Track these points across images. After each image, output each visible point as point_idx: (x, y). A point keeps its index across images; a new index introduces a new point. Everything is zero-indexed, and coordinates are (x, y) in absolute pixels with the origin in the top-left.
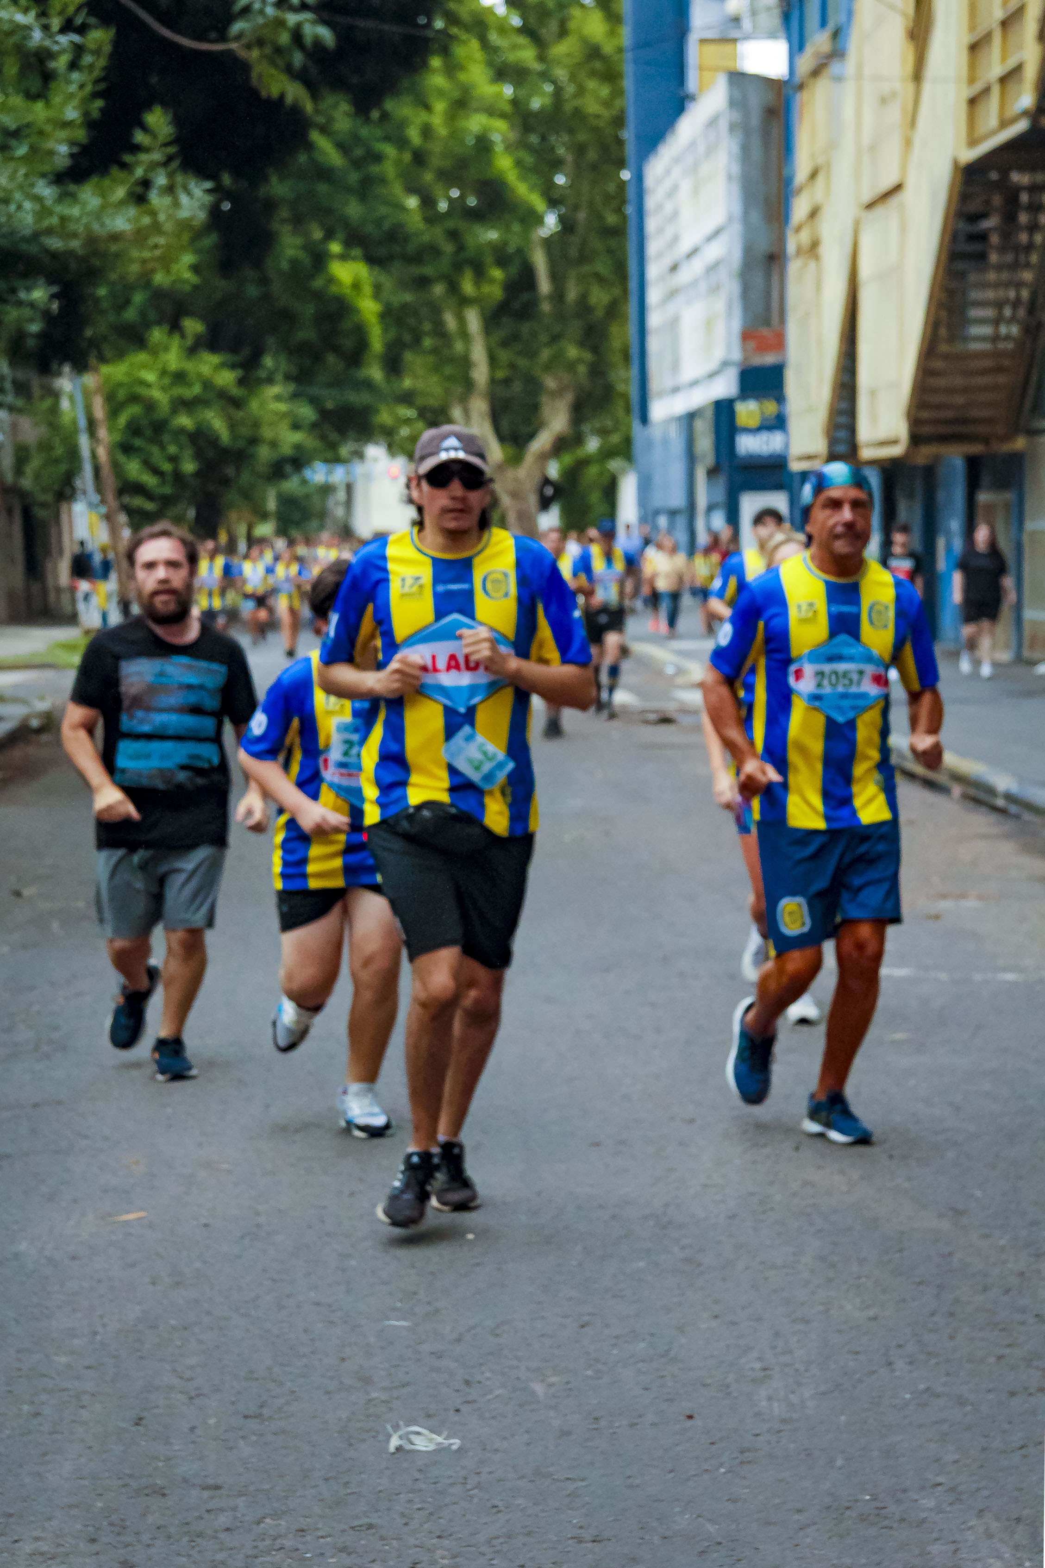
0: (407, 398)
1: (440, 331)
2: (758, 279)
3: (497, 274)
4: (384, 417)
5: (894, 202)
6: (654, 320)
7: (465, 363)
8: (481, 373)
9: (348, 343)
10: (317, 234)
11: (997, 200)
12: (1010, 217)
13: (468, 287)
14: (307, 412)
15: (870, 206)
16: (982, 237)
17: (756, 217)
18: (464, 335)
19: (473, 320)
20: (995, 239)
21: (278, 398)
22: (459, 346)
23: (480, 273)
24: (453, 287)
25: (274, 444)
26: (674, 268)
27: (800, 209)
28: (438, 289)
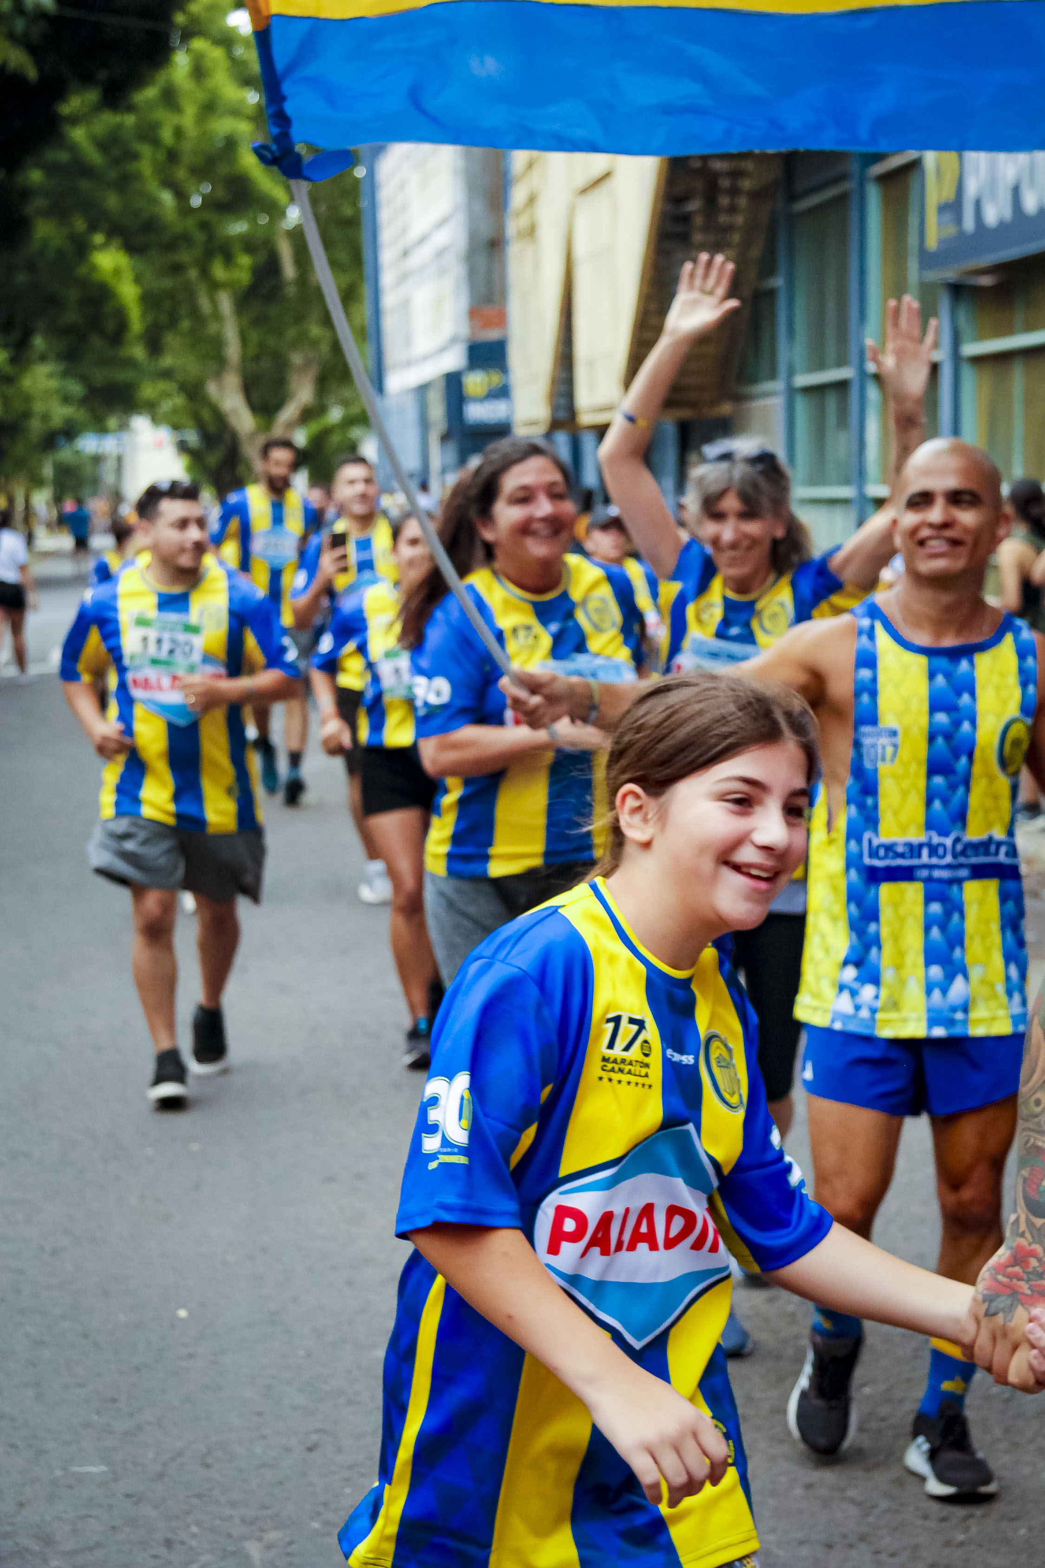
0: (167, 374)
1: (195, 314)
2: (482, 261)
3: (245, 260)
4: (148, 391)
5: (604, 188)
6: (389, 300)
7: (218, 343)
8: (233, 350)
9: (110, 326)
10: (80, 225)
11: (699, 185)
12: (711, 201)
13: (219, 272)
14: (76, 388)
15: (584, 191)
16: (686, 219)
17: (479, 206)
18: (217, 316)
19: (226, 303)
20: (698, 220)
21: (50, 376)
22: (212, 328)
23: (229, 259)
24: (205, 273)
25: (46, 417)
26: (405, 254)
27: (518, 196)
28: (193, 274)
